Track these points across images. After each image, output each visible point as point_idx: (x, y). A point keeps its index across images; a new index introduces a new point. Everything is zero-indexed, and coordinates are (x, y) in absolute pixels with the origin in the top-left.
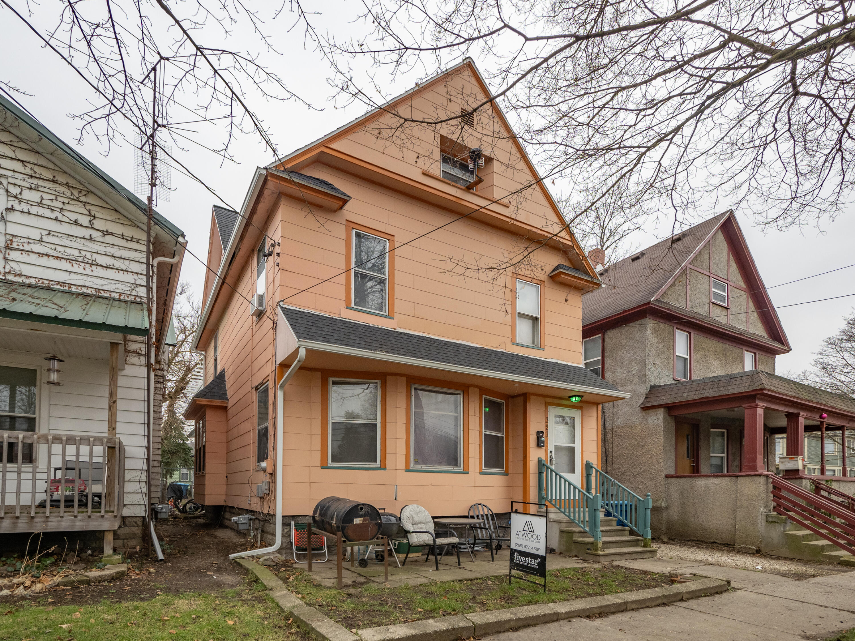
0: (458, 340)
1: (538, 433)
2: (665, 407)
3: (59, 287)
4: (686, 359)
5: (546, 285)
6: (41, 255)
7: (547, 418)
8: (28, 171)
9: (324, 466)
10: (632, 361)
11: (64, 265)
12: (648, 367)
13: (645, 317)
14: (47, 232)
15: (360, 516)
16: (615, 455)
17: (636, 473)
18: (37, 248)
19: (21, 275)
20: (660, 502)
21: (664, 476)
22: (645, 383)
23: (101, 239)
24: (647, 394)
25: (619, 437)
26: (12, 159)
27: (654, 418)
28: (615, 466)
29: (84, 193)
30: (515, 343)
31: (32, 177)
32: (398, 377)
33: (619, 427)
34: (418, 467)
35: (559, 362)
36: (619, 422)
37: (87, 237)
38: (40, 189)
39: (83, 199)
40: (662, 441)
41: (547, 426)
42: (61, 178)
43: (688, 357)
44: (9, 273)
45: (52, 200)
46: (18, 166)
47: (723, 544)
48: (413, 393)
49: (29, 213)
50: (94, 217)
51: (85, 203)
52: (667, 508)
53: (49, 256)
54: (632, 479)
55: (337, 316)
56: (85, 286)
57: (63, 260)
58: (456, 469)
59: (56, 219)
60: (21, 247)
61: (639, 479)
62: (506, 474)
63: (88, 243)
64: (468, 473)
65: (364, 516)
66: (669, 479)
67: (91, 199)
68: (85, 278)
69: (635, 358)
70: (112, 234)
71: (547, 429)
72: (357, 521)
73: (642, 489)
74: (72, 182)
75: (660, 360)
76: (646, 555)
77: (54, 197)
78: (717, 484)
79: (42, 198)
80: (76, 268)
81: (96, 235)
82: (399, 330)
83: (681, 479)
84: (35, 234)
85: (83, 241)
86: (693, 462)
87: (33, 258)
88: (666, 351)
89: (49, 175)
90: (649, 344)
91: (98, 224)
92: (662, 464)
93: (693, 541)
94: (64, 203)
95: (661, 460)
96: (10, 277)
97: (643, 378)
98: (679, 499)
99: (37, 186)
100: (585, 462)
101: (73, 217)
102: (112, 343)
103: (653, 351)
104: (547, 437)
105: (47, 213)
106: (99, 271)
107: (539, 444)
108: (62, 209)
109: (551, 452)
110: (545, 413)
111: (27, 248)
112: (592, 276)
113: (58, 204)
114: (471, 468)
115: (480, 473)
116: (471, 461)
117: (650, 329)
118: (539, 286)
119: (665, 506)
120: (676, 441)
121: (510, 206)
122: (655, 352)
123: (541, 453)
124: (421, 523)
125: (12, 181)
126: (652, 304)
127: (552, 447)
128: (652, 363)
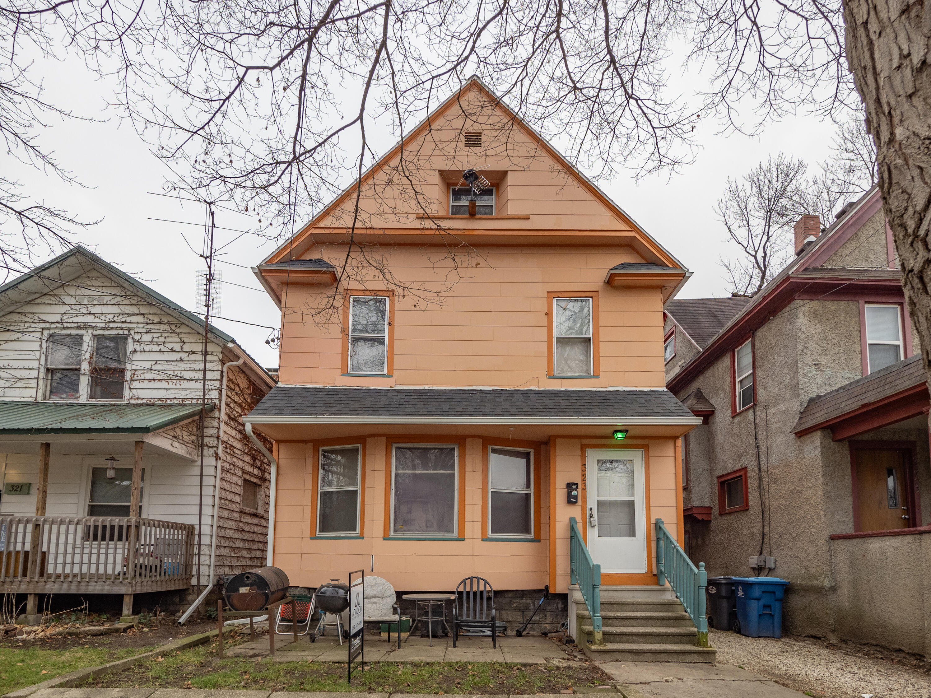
0: (471, 386)
1: (569, 485)
2: (820, 429)
3: (160, 402)
4: (897, 346)
5: (600, 295)
6: (150, 380)
7: (584, 465)
8: (146, 321)
9: (313, 537)
10: (783, 367)
11: (164, 385)
12: (801, 372)
13: (794, 299)
14: (154, 363)
15: (247, 585)
16: (772, 509)
17: (794, 535)
18: (149, 376)
19: (138, 398)
20: (822, 579)
21: (826, 536)
22: (798, 395)
23: (187, 359)
24: (801, 413)
25: (775, 481)
26: (137, 314)
27: (811, 447)
28: (773, 524)
29: (178, 325)
30: (551, 376)
31: (147, 324)
32: (376, 438)
33: (774, 467)
34: (399, 535)
35: (620, 389)
36: (774, 460)
37: (179, 359)
38: (153, 331)
39: (177, 331)
40: (821, 482)
41: (584, 475)
42: (165, 320)
43: (901, 343)
44: (132, 398)
45: (158, 337)
46: (140, 319)
47: (913, 655)
48: (394, 453)
49: (144, 351)
50: (184, 343)
51: (178, 334)
52: (834, 589)
53: (154, 380)
54: (791, 544)
55: (333, 385)
56: (175, 398)
57: (163, 381)
58: (448, 535)
59: (160, 351)
60: (139, 378)
61: (798, 543)
62: (537, 540)
63: (179, 364)
64: (463, 540)
65: (251, 585)
66: (836, 541)
67: (183, 329)
68: (176, 391)
69: (786, 362)
70: (194, 353)
71: (584, 480)
72: (243, 590)
73: (803, 559)
74: (171, 320)
75: (829, 357)
76: (689, 658)
77: (159, 335)
78: (896, 549)
79: (153, 338)
80: (172, 386)
81: (184, 356)
82: (398, 387)
83: (850, 541)
84: (148, 365)
85: (176, 363)
86: (907, 512)
87: (146, 384)
88: (843, 341)
89: (156, 319)
90: (803, 336)
91: (187, 348)
92: (823, 519)
93: (872, 645)
94: (165, 337)
95: (822, 513)
96: (133, 401)
97: (795, 388)
98: (849, 574)
99: (151, 329)
100: (653, 521)
101: (170, 346)
102: (137, 442)
103: (813, 345)
104: (584, 489)
105: (156, 348)
106: (185, 384)
107: (571, 500)
108: (164, 342)
109: (591, 509)
110: (581, 459)
111: (142, 377)
112: (671, 266)
113: (162, 339)
114: (468, 533)
115: (483, 540)
116: (468, 525)
117: (804, 314)
118: (591, 299)
119: (829, 586)
120: (853, 480)
121: (531, 217)
122: (817, 347)
123: (575, 512)
124: (375, 597)
125: (136, 330)
126: (794, 278)
127: (592, 503)
128: (811, 364)
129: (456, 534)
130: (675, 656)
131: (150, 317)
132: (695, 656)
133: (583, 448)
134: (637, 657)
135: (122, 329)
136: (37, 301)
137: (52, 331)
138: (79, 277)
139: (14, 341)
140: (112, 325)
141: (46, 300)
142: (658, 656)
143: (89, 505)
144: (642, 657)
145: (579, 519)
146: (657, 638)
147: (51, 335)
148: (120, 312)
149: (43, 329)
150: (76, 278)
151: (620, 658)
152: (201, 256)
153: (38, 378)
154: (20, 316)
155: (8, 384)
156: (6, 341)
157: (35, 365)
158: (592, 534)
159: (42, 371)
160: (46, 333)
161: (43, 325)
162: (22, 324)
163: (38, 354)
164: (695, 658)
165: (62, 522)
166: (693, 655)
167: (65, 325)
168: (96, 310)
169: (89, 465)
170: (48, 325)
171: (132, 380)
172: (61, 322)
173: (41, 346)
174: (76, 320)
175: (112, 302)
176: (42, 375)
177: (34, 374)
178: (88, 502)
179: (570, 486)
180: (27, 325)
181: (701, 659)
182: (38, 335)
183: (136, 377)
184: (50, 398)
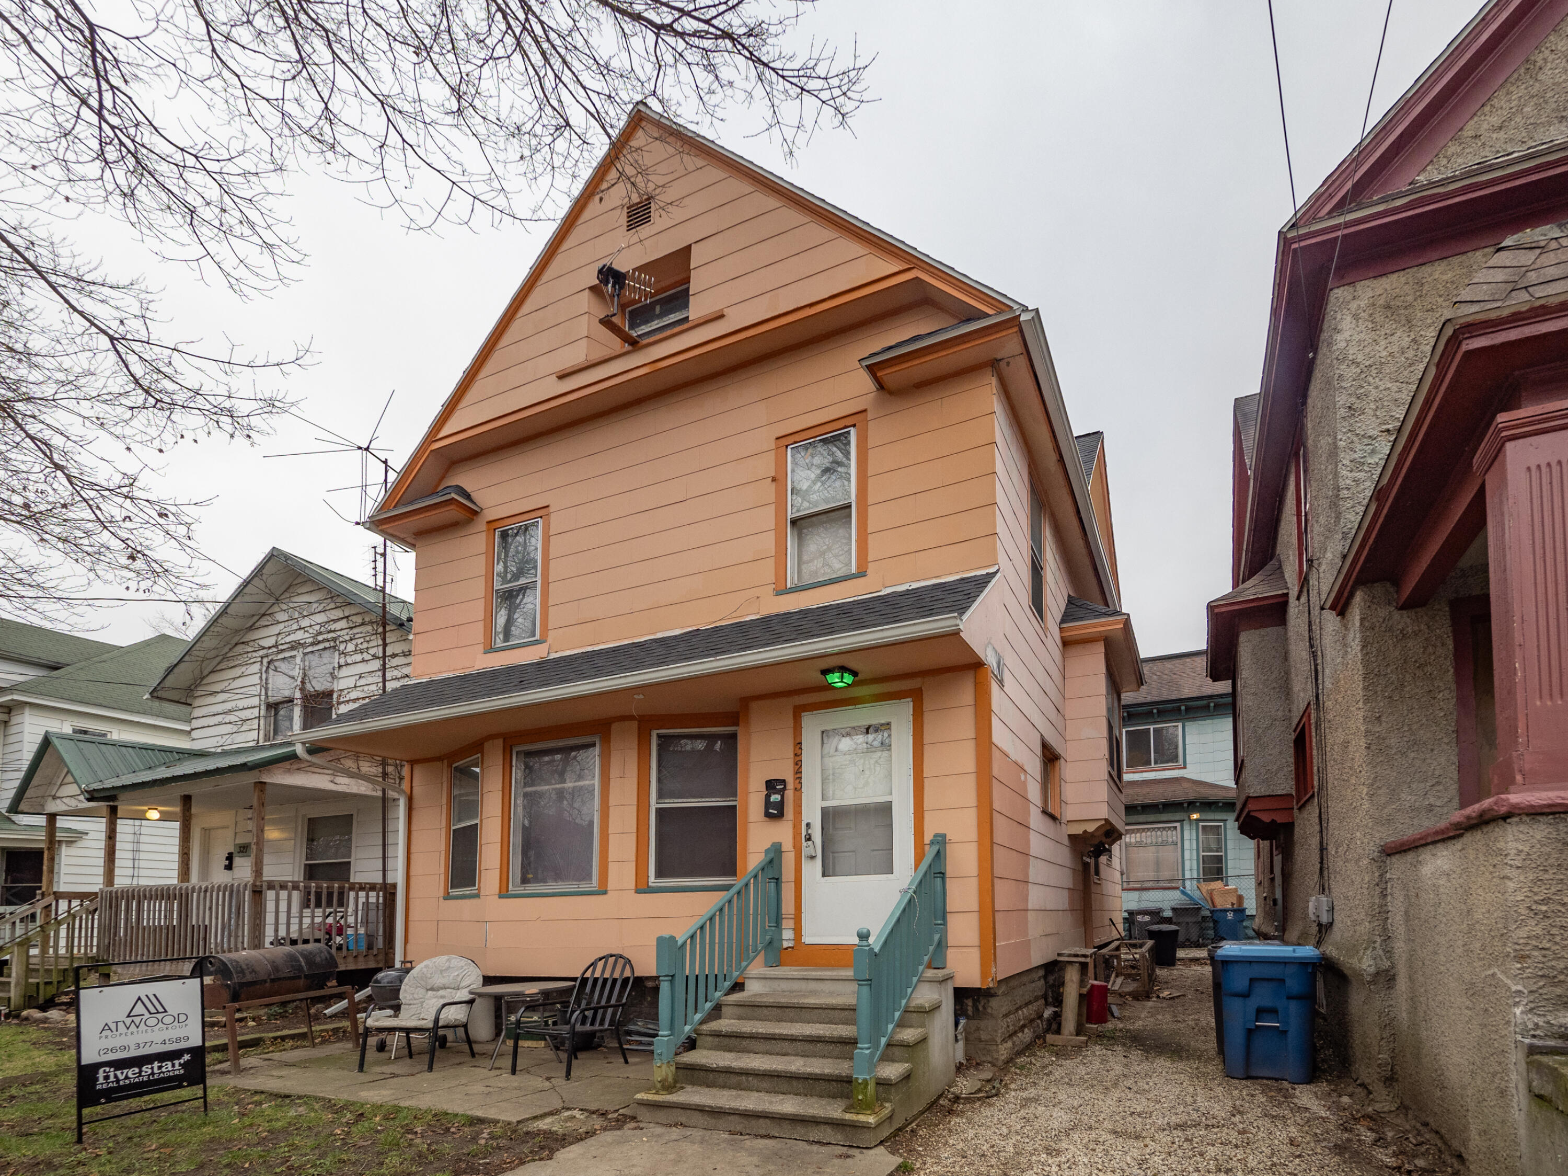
0: (654, 633)
1: (769, 784)
5: (870, 415)
7: (799, 744)
8: (349, 624)
9: (445, 897)
12: (1346, 458)
18: (354, 695)
20: (1362, 952)
22: (1340, 515)
26: (342, 618)
27: (1352, 635)
30: (782, 591)
31: (351, 628)
32: (492, 742)
38: (357, 636)
40: (1361, 716)
41: (798, 764)
45: (362, 643)
48: (514, 762)
49: (349, 664)
50: (386, 644)
51: (380, 634)
55: (470, 669)
58: (584, 887)
59: (364, 661)
64: (604, 893)
65: (215, 973)
66: (1393, 861)
69: (1329, 446)
71: (798, 773)
72: (207, 980)
77: (362, 640)
78: (1448, 875)
79: (357, 645)
82: (553, 656)
83: (1405, 859)
89: (359, 620)
91: (389, 650)
92: (1366, 806)
94: (368, 642)
99: (354, 635)
100: (928, 840)
104: (798, 790)
105: (359, 657)
107: (775, 812)
108: (367, 648)
109: (808, 825)
110: (794, 733)
111: (347, 699)
112: (990, 312)
113: (365, 645)
114: (613, 882)
115: (638, 891)
116: (613, 869)
117: (1356, 317)
118: (852, 430)
119: (1372, 970)
120: (1461, 702)
121: (726, 312)
122: (1394, 387)
123: (782, 833)
124: (445, 988)
125: (341, 639)
126: (1301, 238)
127: (812, 814)
128: (1375, 433)
129: (595, 883)
130: (786, 1125)
131: (354, 618)
132: (829, 1130)
133: (798, 712)
134: (713, 1121)
135: (328, 640)
136: (257, 625)
137: (270, 658)
138: (290, 586)
139: (240, 677)
140: (320, 638)
141: (263, 622)
142: (753, 1122)
143: (306, 865)
144: (722, 1122)
145: (788, 845)
146: (795, 1083)
147: (269, 663)
148: (326, 619)
149: (262, 658)
150: (288, 588)
151: (683, 1120)
152: (357, 523)
153: (259, 717)
154: (243, 646)
155: (235, 729)
156: (234, 679)
157: (255, 700)
158: (812, 871)
159: (263, 707)
160: (265, 661)
161: (261, 653)
162: (245, 656)
163: (258, 687)
164: (828, 1134)
165: (283, 886)
166: (823, 1127)
167: (281, 647)
168: (305, 623)
169: (304, 816)
170: (265, 652)
171: (339, 703)
172: (276, 646)
173: (261, 678)
174: (288, 639)
175: (319, 610)
176: (263, 713)
177: (255, 712)
178: (304, 862)
179: (772, 785)
180: (250, 655)
181: (839, 1137)
182: (257, 666)
183: (342, 700)
184: (274, 739)
